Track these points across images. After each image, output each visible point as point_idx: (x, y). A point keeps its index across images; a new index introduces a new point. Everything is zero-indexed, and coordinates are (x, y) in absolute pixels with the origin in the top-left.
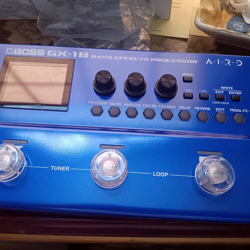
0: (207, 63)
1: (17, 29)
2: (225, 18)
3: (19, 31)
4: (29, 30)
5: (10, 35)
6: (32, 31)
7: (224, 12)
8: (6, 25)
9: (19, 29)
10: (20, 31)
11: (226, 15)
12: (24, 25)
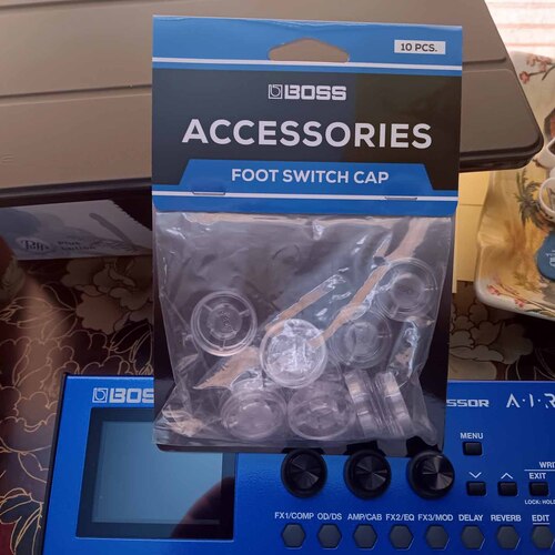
0: (508, 406)
1: (92, 283)
2: (532, 241)
3: (97, 287)
4: (118, 284)
5: (81, 301)
6: (125, 287)
7: (530, 225)
8: (67, 273)
9: (96, 283)
10: (100, 289)
11: (534, 234)
12: (105, 271)
